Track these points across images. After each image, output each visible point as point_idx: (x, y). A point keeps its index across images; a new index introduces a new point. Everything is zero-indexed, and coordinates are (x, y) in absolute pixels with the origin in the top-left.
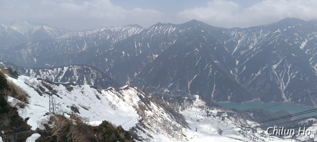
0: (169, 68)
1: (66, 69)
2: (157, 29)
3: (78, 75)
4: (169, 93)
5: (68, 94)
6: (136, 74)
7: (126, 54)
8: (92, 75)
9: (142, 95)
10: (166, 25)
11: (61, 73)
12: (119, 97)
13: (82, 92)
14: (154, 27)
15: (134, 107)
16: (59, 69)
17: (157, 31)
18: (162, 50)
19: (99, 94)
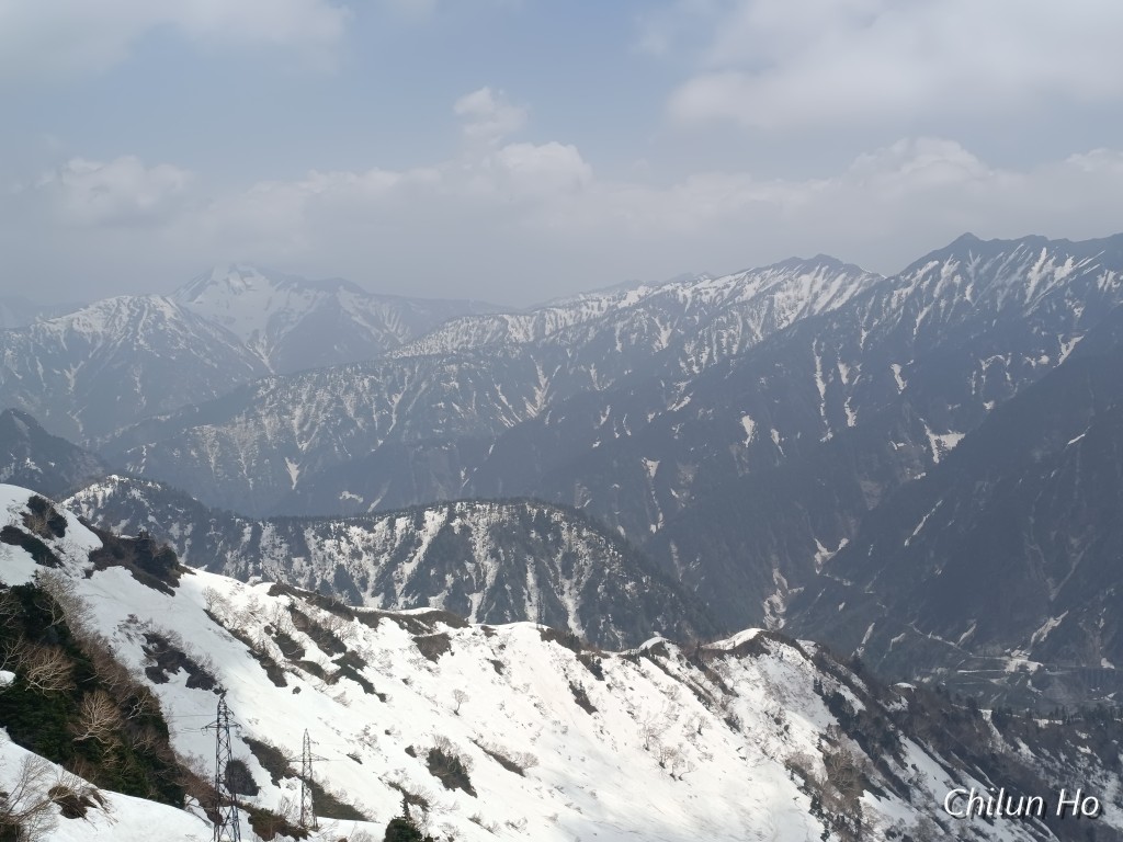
0: (1032, 520)
1: (433, 520)
2: (954, 274)
3: (494, 554)
4: (1041, 680)
5: (421, 678)
6: (822, 553)
7: (762, 431)
8: (571, 557)
9: (848, 695)
10: (1008, 246)
11: (411, 542)
12: (704, 698)
13: (498, 666)
14: (931, 265)
15: (796, 767)
16: (401, 523)
17: (950, 290)
18: (989, 406)
19: (587, 679)
